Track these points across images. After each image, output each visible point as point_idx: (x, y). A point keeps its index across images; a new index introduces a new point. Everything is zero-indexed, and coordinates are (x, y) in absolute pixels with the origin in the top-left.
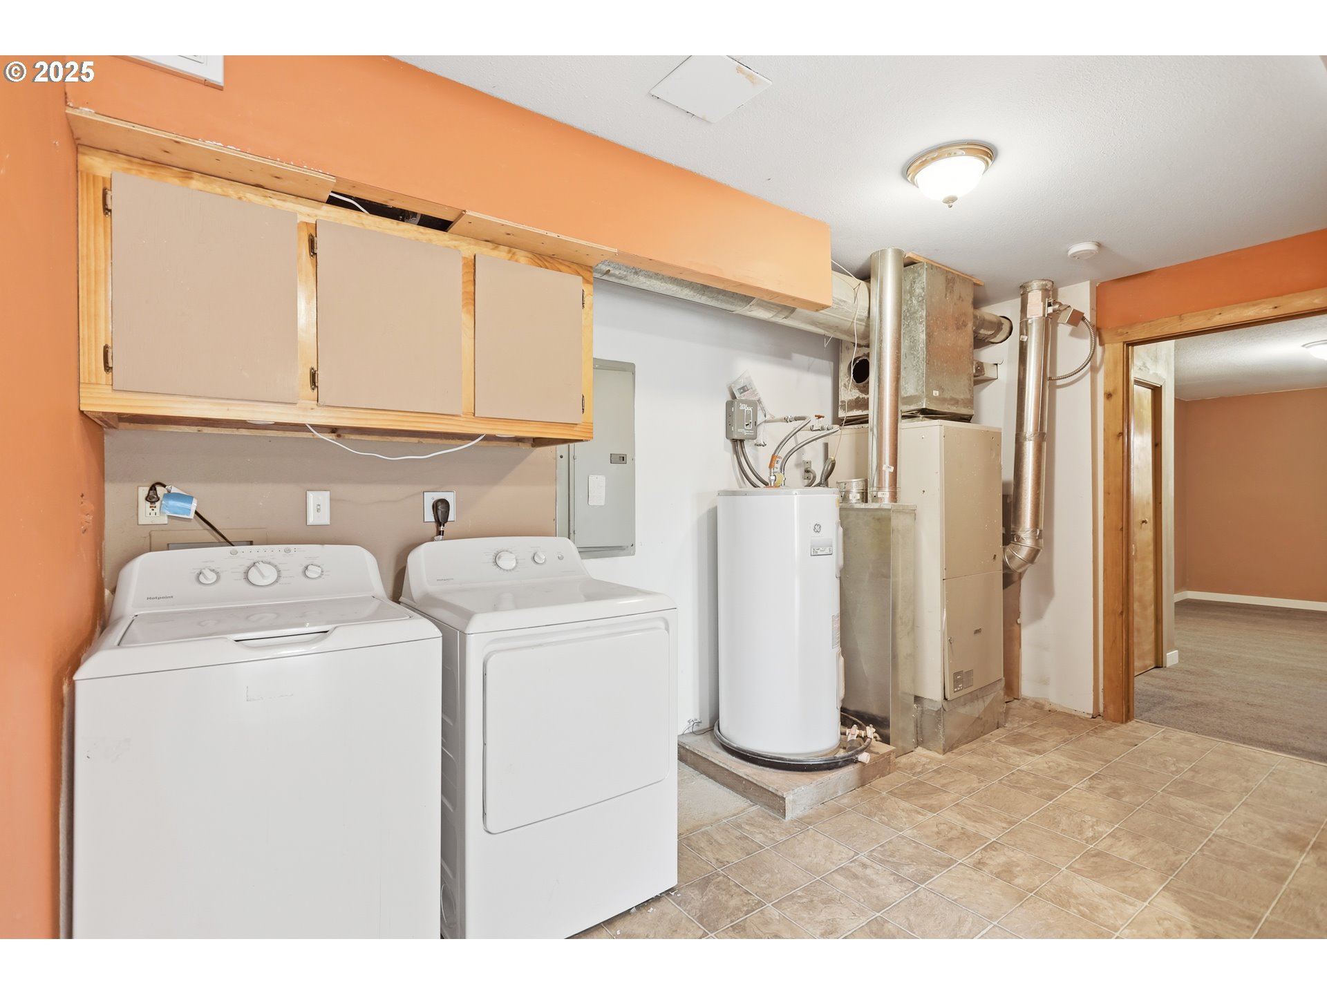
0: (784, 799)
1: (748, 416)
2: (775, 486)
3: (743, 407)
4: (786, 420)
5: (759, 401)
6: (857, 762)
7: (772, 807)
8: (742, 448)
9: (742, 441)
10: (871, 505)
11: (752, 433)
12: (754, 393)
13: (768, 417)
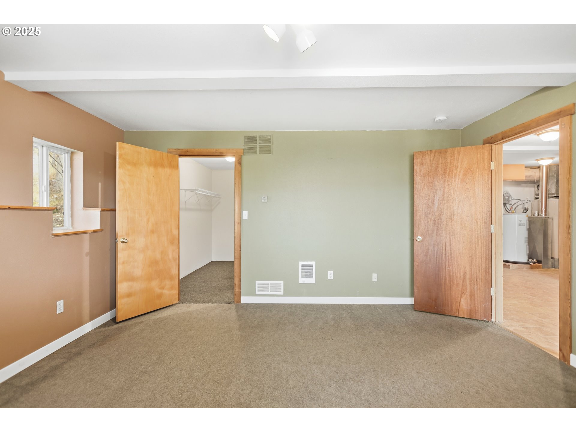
0: (510, 266)
1: (507, 199)
2: (512, 213)
3: (506, 197)
4: (516, 200)
5: (510, 196)
6: (530, 264)
7: (508, 268)
8: (506, 205)
9: (506, 204)
10: (539, 217)
11: (508, 202)
12: (509, 194)
13: (513, 199)
